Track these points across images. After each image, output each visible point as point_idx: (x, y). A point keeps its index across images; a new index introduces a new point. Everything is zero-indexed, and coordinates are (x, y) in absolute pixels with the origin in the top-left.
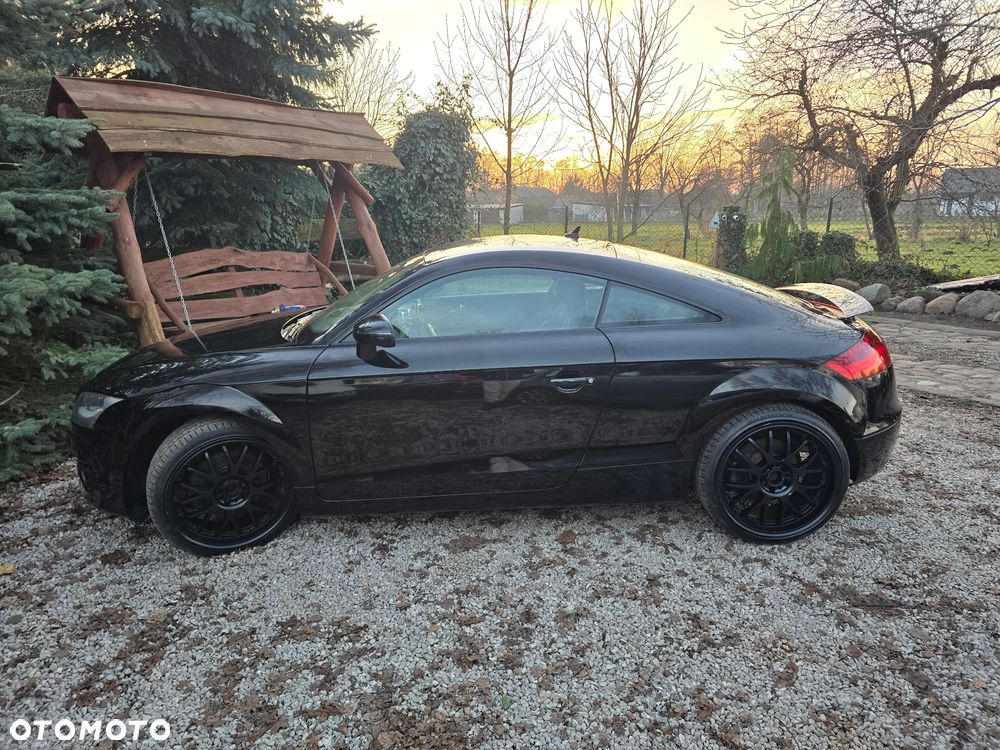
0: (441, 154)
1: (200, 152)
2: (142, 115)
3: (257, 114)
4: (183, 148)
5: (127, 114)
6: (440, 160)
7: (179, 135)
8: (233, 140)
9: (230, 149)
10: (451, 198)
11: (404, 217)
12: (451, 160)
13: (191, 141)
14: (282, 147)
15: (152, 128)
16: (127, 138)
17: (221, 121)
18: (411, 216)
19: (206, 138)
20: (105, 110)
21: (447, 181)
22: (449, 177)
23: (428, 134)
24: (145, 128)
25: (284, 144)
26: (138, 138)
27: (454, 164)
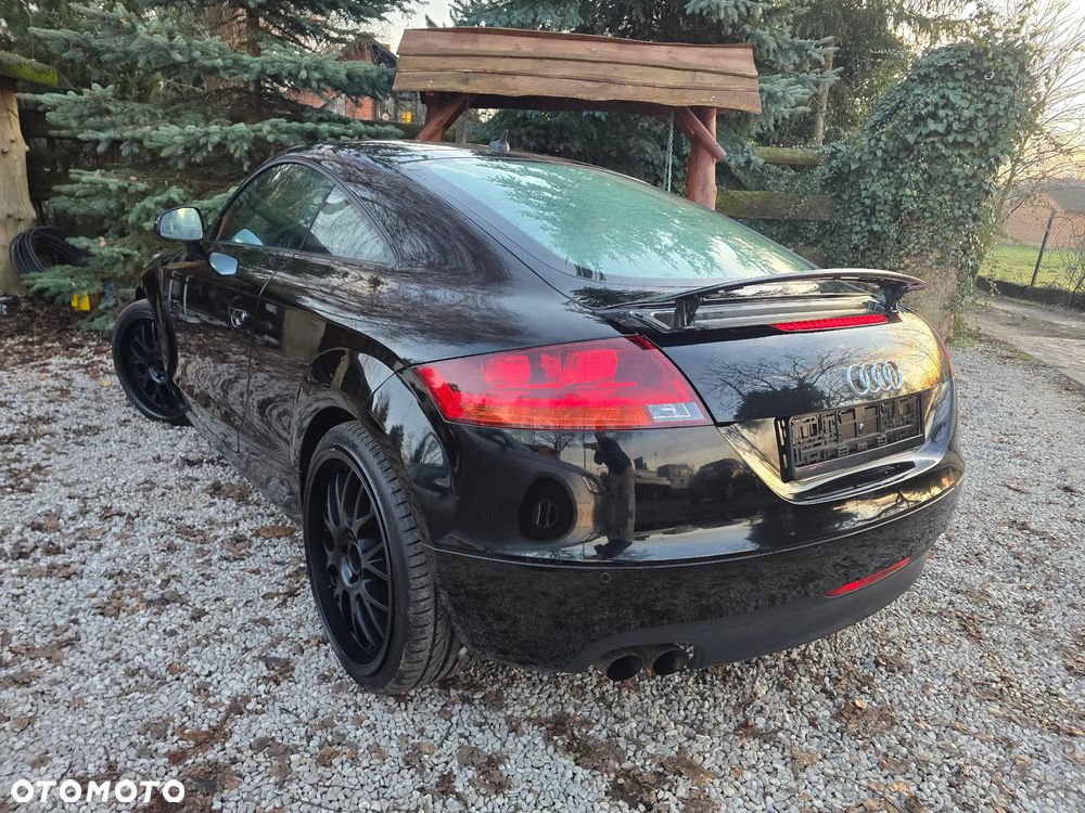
0: (948, 105)
1: (480, 92)
2: (451, 58)
3: (587, 53)
4: (464, 88)
5: (438, 58)
6: (942, 113)
7: (469, 75)
8: (527, 80)
9: (516, 89)
10: (956, 170)
11: (864, 193)
12: (967, 114)
13: (479, 81)
14: (583, 87)
15: (447, 70)
16: (417, 79)
17: (529, 61)
18: (874, 193)
19: (497, 78)
20: (419, 55)
21: (955, 144)
22: (960, 138)
23: (934, 75)
24: (442, 70)
25: (589, 84)
26: (427, 78)
27: (972, 121)
